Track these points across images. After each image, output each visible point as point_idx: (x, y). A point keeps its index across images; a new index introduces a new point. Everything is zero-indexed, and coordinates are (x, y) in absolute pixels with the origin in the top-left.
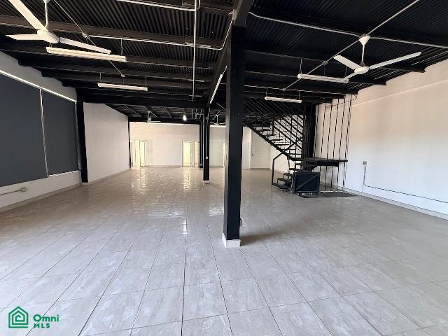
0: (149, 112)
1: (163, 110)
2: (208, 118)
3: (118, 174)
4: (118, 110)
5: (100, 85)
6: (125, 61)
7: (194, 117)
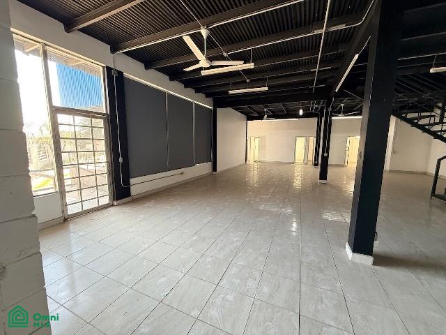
0: (265, 110)
1: (280, 106)
2: (330, 109)
3: (236, 167)
4: (240, 112)
5: (230, 92)
6: (252, 67)
7: (312, 109)
